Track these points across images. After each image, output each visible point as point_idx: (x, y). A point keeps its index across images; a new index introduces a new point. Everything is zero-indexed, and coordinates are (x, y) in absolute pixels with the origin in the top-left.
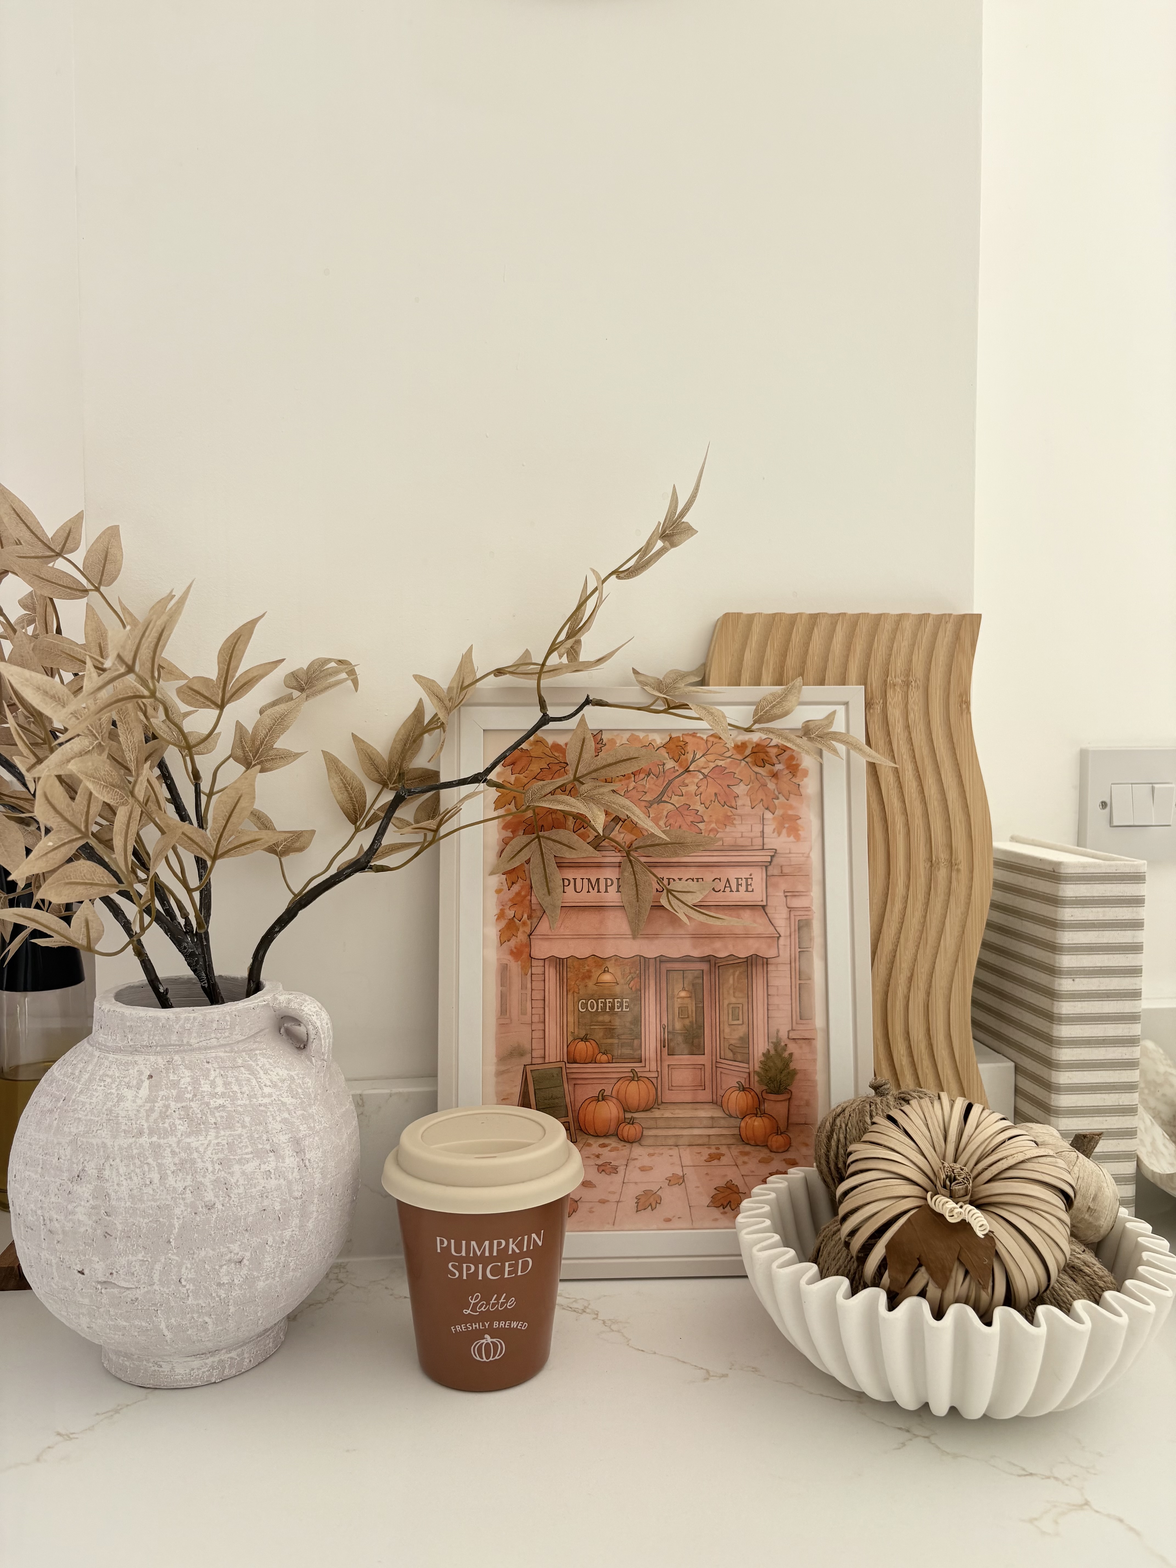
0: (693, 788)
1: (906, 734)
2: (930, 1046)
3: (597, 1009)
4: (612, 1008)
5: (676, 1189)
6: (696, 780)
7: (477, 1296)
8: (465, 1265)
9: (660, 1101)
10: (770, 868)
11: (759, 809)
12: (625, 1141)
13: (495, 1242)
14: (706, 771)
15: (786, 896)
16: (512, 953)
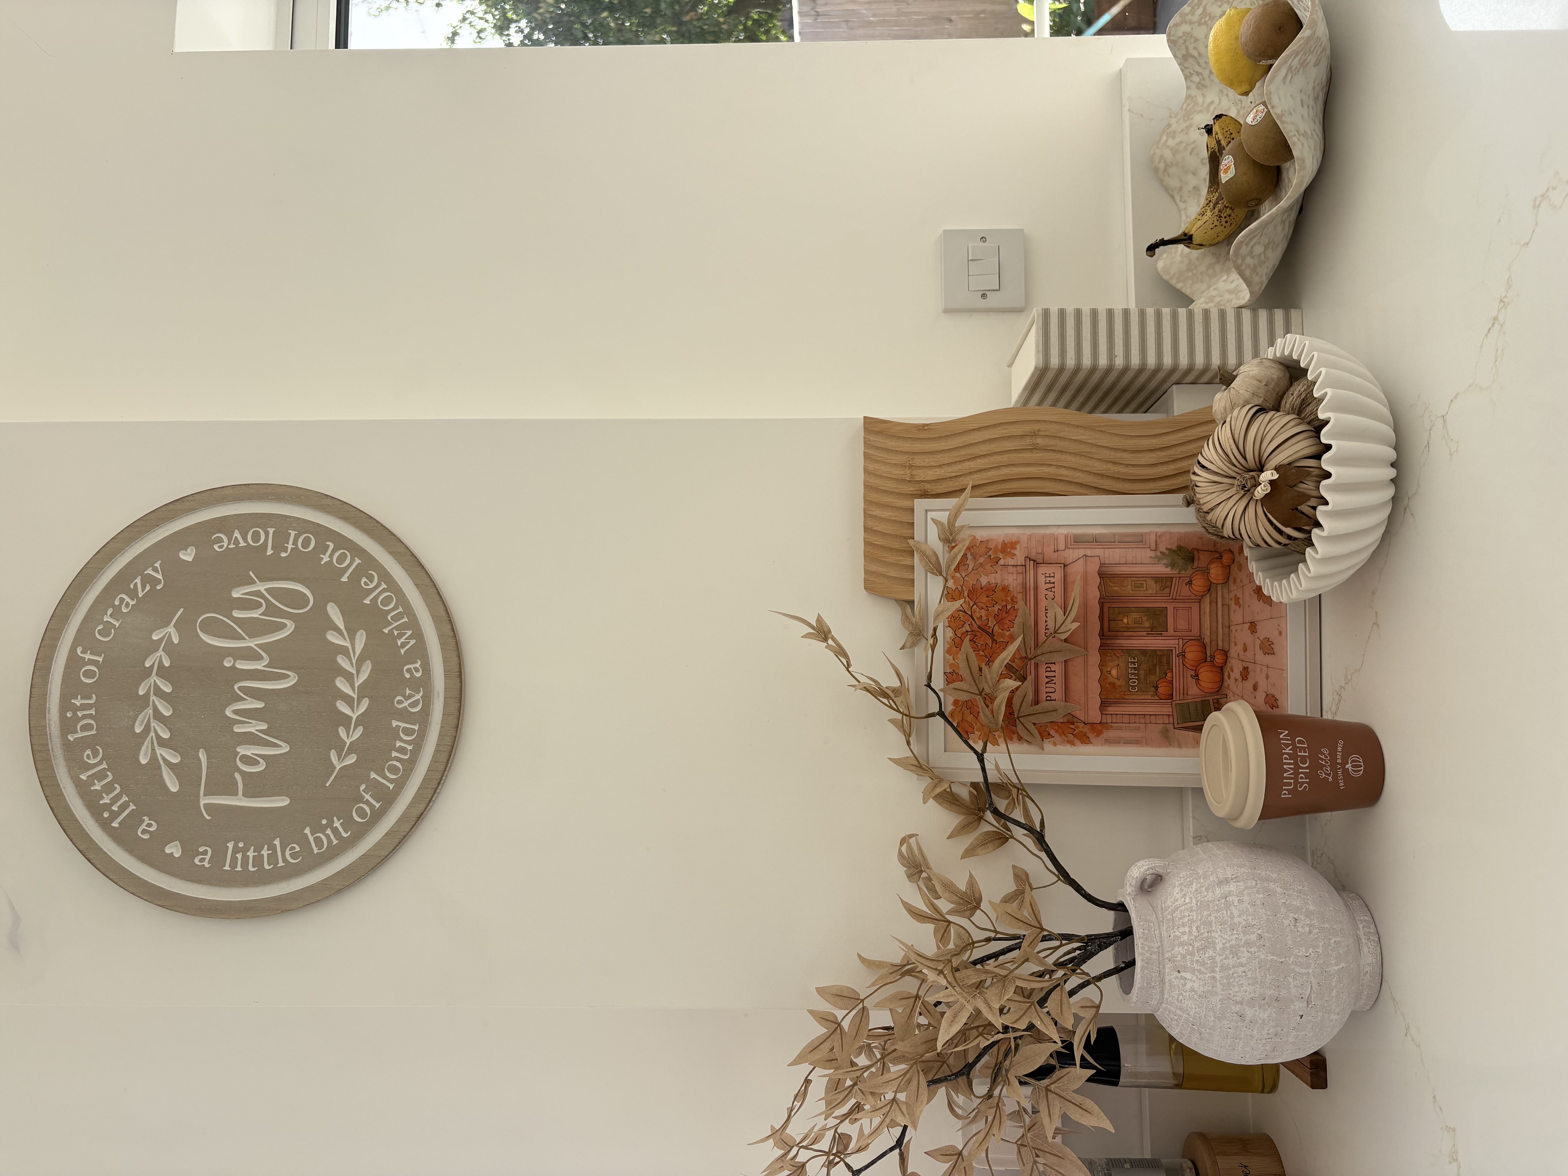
0: (983, 612)
1: (944, 466)
2: (1161, 449)
3: (1136, 679)
4: (1135, 669)
5: (1259, 628)
6: (978, 610)
7: (1320, 772)
8: (1300, 780)
9: (1199, 638)
10: (1038, 562)
11: (998, 568)
12: (1226, 662)
13: (1284, 761)
14: (972, 603)
15: (1057, 551)
16: (1097, 736)
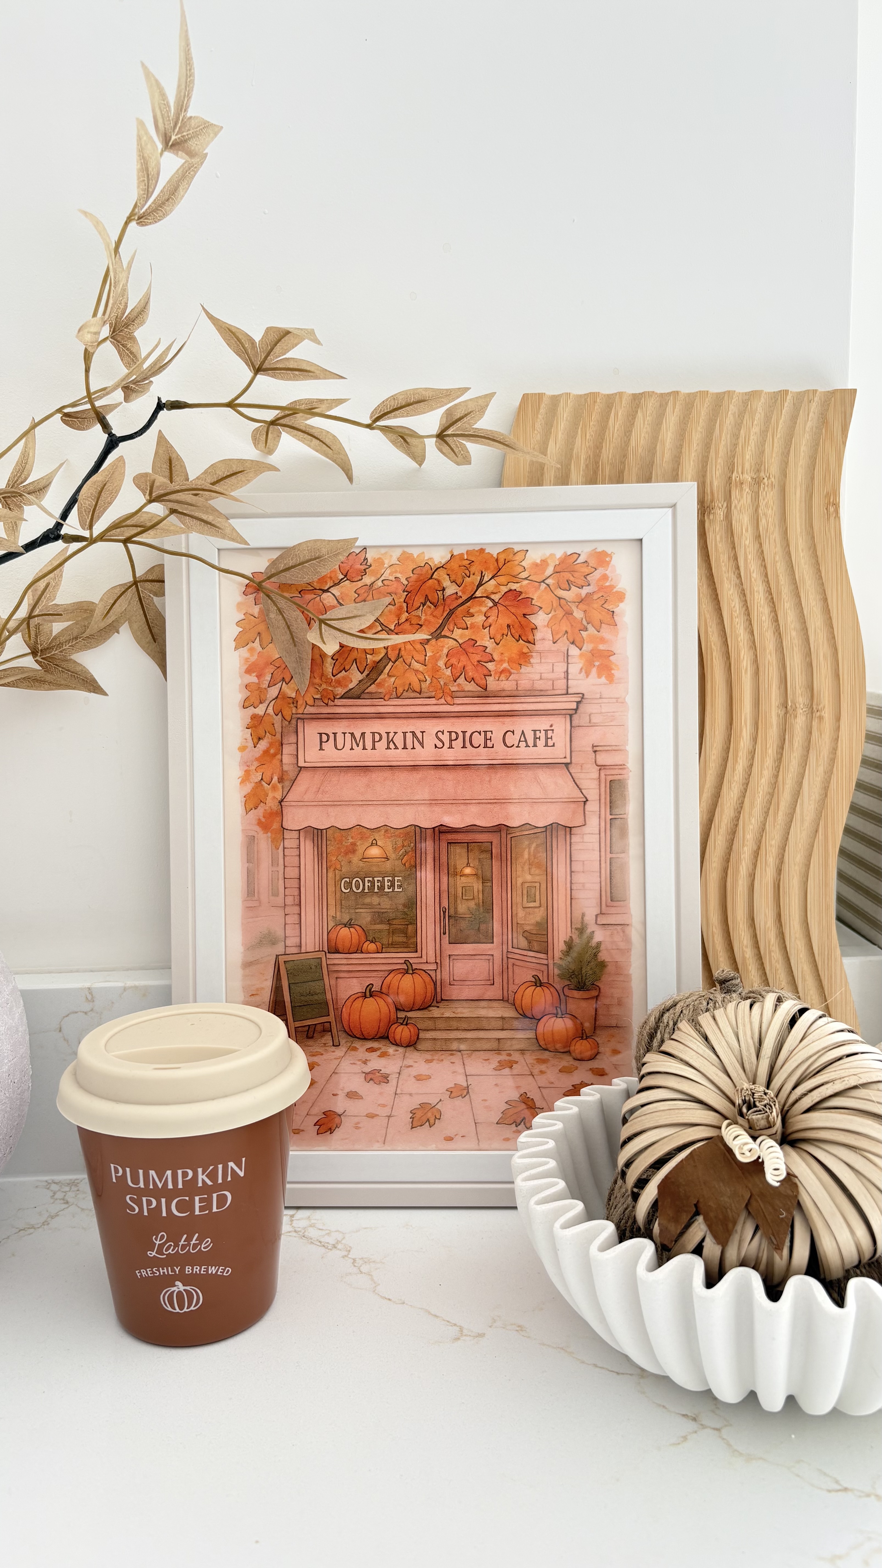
0: (479, 619)
1: (757, 546)
2: (781, 936)
3: (364, 889)
4: (381, 888)
5: (458, 1102)
6: (484, 609)
7: (162, 1237)
8: (144, 1199)
9: (439, 998)
10: (575, 717)
11: (563, 643)
12: (397, 1045)
13: (180, 1172)
14: (496, 597)
15: (595, 752)
16: (260, 823)
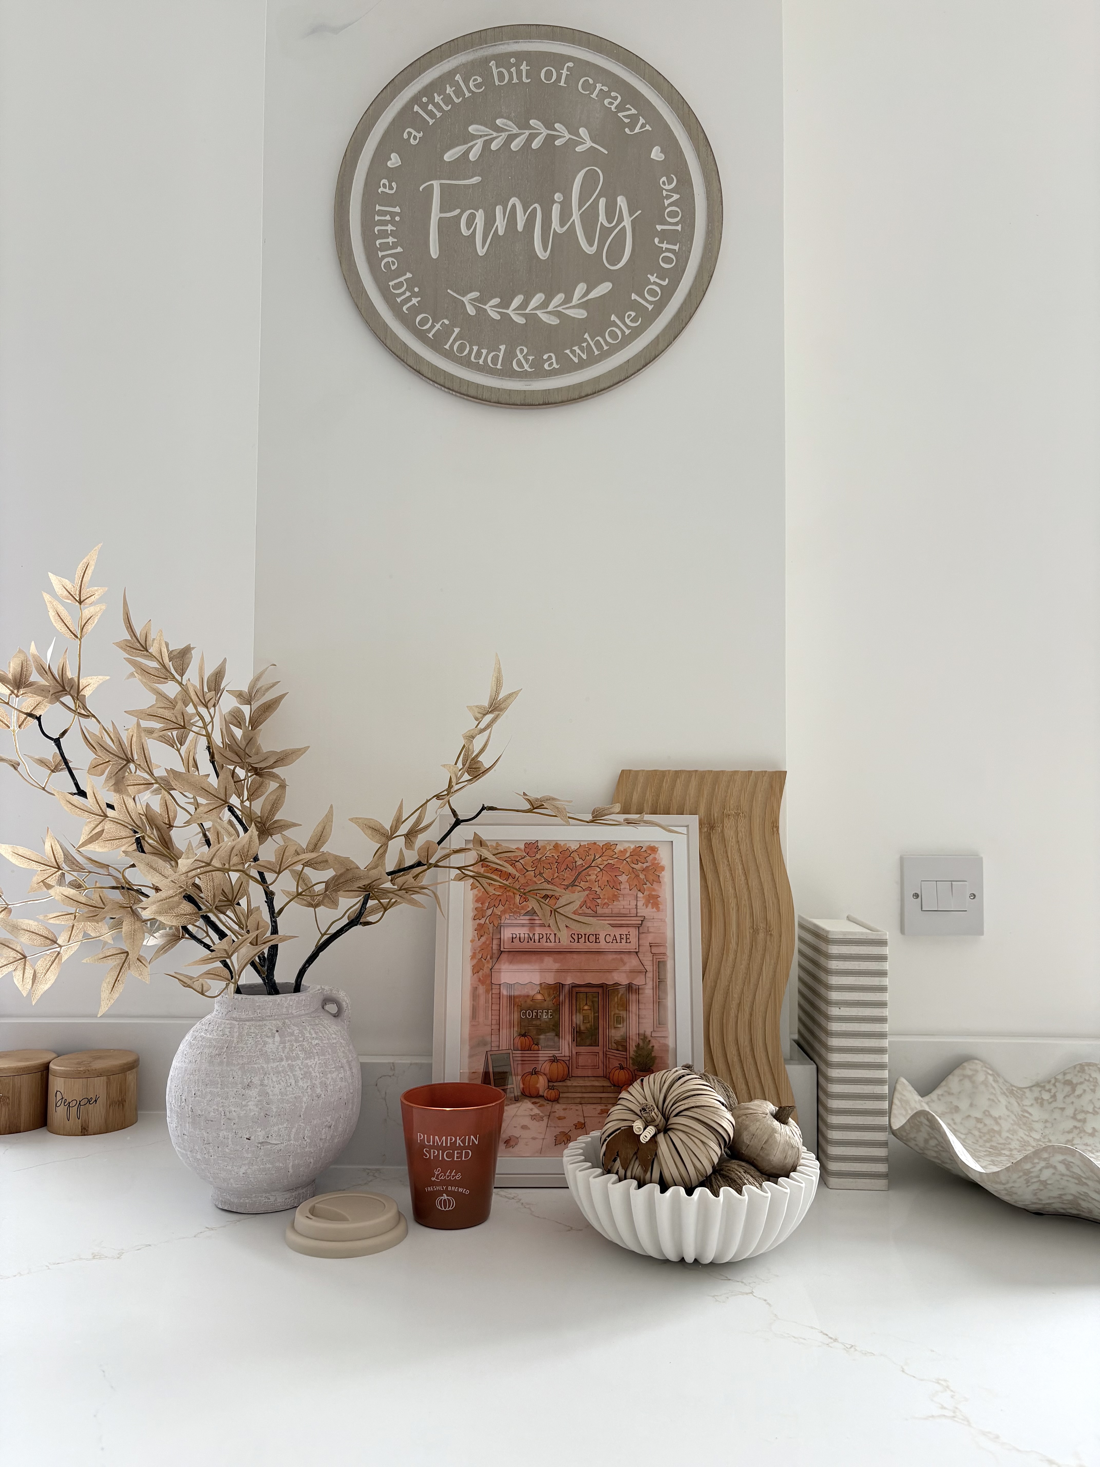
3: (532, 1016)
4: (542, 1015)
6: (596, 872)
7: (439, 1171)
8: (432, 1151)
9: (570, 1076)
10: (640, 928)
11: (634, 891)
14: (602, 867)
15: (651, 946)
16: (480, 980)
